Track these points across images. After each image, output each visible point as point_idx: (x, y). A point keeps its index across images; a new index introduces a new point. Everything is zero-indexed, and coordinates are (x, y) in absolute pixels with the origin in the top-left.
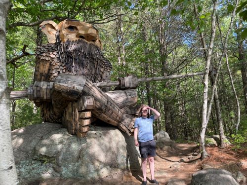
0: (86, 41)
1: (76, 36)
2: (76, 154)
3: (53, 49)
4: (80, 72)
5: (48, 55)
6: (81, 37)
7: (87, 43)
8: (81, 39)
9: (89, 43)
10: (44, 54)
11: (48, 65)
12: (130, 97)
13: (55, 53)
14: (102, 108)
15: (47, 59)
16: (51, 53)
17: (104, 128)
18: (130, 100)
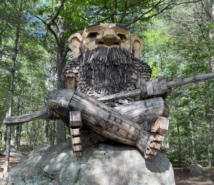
0: (106, 46)
1: (96, 44)
2: (74, 174)
3: (75, 64)
4: (101, 85)
5: (71, 71)
6: (100, 43)
7: (106, 48)
8: (100, 45)
9: (109, 47)
10: (68, 71)
11: (73, 81)
12: (150, 108)
13: (78, 68)
14: (101, 124)
15: (71, 75)
16: (74, 68)
17: (116, 148)
18: (151, 112)
